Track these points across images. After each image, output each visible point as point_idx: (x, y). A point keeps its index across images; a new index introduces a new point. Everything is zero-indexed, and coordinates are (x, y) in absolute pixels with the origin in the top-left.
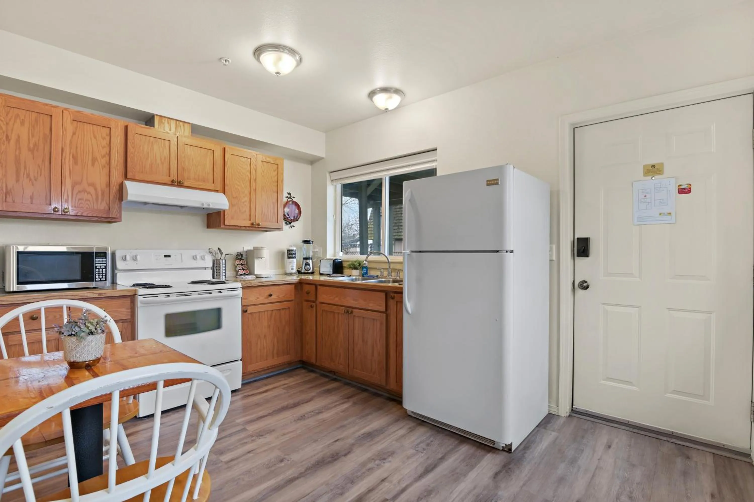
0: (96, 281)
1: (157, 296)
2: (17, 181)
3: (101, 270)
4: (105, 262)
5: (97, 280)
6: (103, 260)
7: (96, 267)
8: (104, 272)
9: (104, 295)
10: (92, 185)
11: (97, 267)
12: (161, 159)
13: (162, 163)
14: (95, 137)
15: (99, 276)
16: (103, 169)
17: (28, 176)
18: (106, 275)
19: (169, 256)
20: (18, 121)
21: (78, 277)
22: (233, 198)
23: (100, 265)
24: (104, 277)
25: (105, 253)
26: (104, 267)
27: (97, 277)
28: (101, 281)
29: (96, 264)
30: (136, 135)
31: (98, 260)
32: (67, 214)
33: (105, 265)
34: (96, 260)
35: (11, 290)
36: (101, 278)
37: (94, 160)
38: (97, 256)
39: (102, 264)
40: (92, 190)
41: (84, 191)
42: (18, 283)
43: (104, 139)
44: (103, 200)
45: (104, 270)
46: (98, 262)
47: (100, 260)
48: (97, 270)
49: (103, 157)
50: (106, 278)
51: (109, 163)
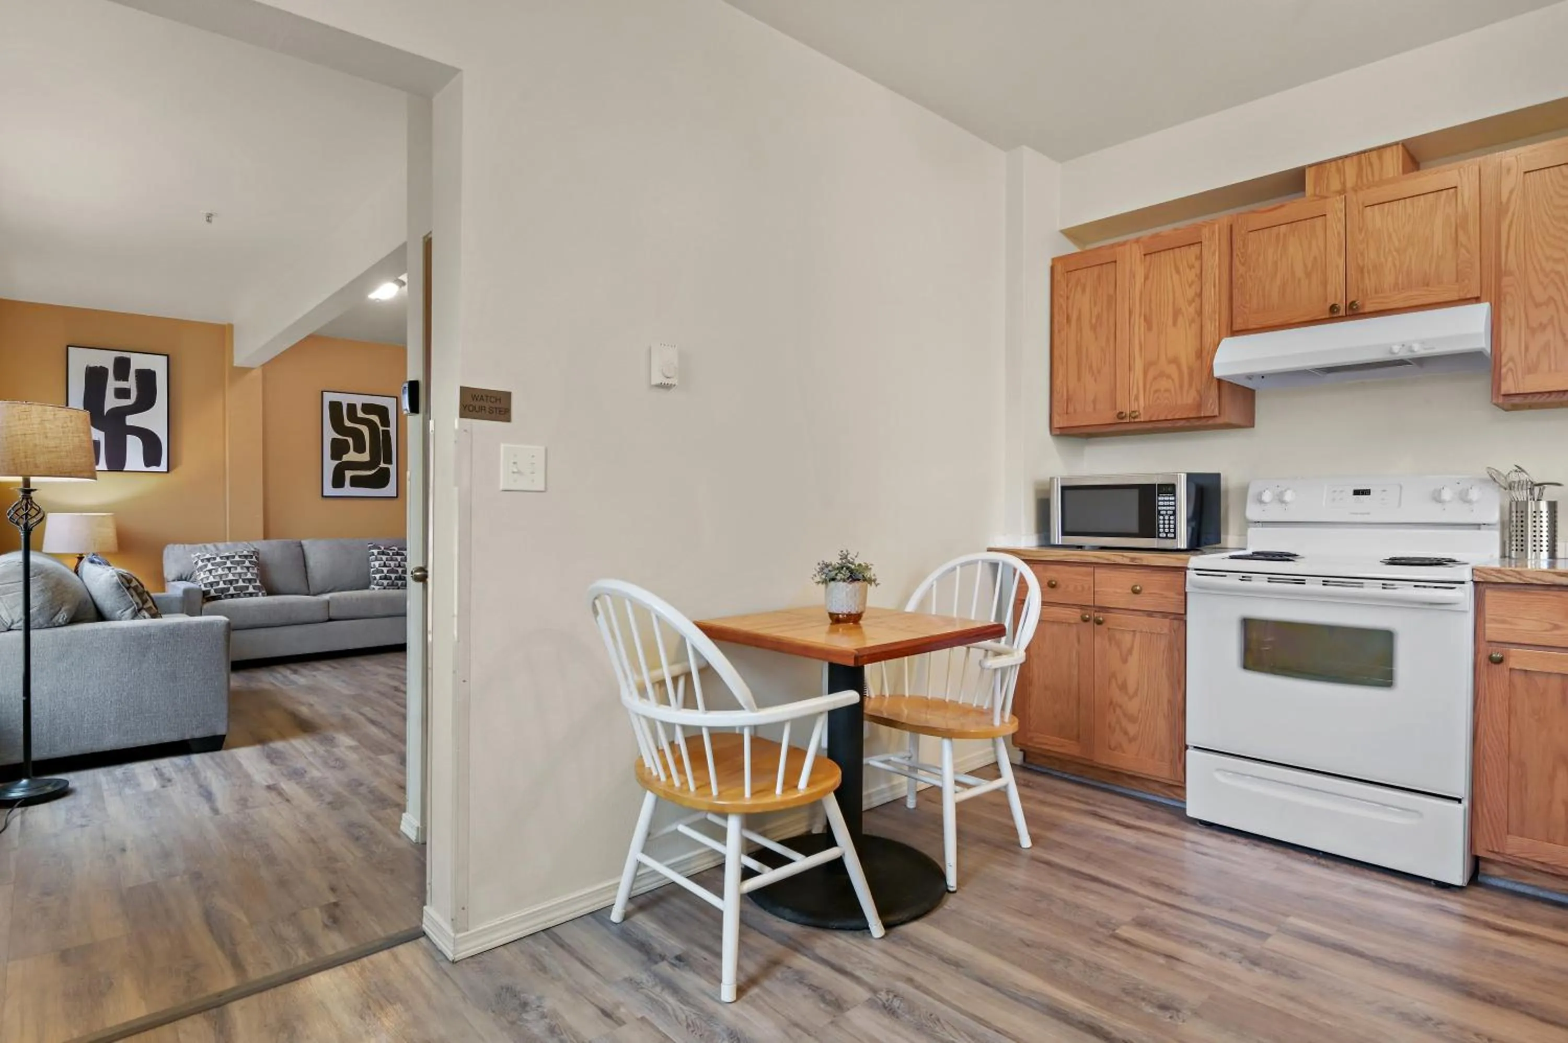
0: (1159, 537)
1: (1225, 576)
2: (1079, 379)
3: (1167, 517)
4: (1172, 503)
5: (1161, 535)
6: (1171, 499)
7: (1159, 511)
8: (1172, 522)
9: (1138, 562)
10: (1175, 361)
11: (1162, 512)
12: (1305, 266)
13: (1308, 275)
14: (1178, 272)
15: (1164, 528)
16: (1190, 325)
17: (1091, 367)
18: (1175, 528)
19: (1366, 492)
20: (1079, 289)
21: (1135, 528)
22: (1537, 305)
23: (1165, 508)
24: (1172, 530)
25: (1173, 486)
26: (1171, 512)
27: (1161, 530)
28: (1167, 537)
29: (1159, 506)
30: (1251, 233)
31: (1163, 498)
32: (1136, 420)
33: (1173, 508)
34: (1160, 499)
35: (1057, 543)
36: (1167, 533)
37: (1177, 313)
38: (1162, 492)
39: (1169, 506)
40: (1172, 370)
41: (1162, 375)
42: (1064, 533)
43: (1191, 267)
44: (1190, 385)
45: (1172, 518)
46: (1163, 501)
47: (1166, 498)
48: (1161, 517)
49: (1190, 302)
50: (1175, 533)
51: (1200, 313)
